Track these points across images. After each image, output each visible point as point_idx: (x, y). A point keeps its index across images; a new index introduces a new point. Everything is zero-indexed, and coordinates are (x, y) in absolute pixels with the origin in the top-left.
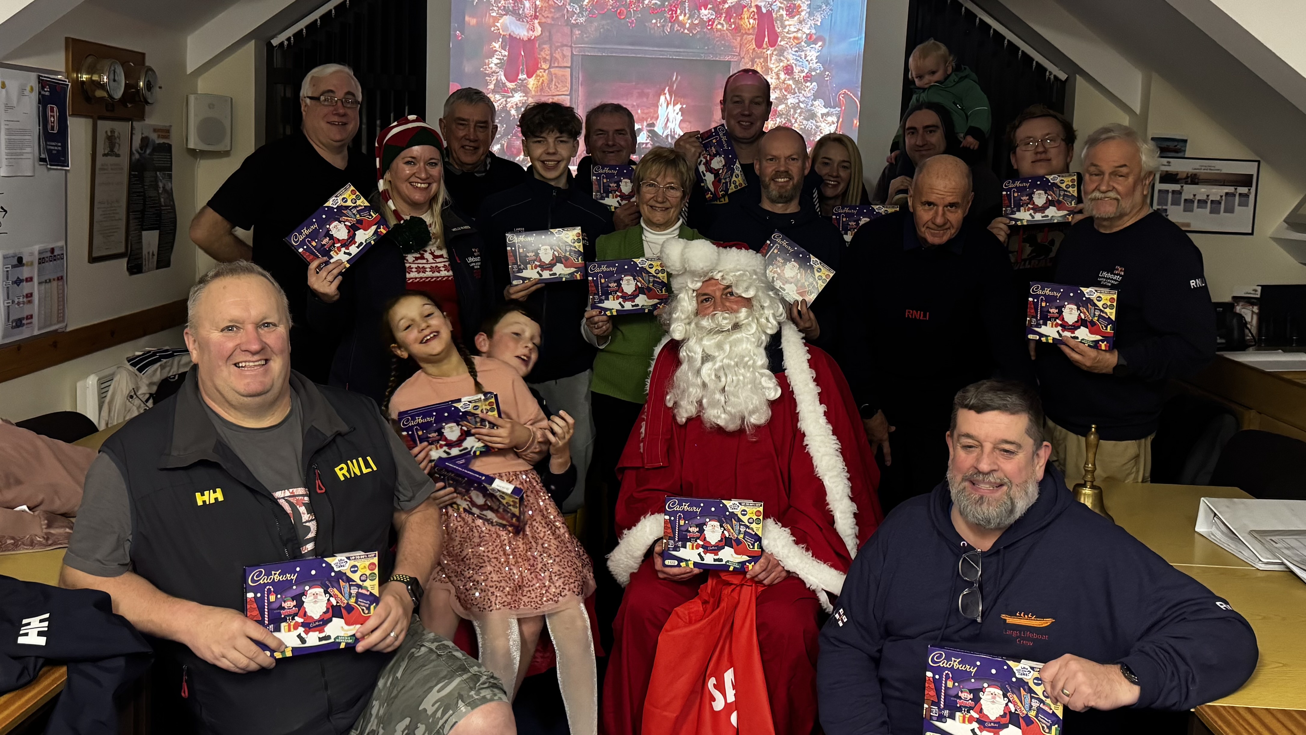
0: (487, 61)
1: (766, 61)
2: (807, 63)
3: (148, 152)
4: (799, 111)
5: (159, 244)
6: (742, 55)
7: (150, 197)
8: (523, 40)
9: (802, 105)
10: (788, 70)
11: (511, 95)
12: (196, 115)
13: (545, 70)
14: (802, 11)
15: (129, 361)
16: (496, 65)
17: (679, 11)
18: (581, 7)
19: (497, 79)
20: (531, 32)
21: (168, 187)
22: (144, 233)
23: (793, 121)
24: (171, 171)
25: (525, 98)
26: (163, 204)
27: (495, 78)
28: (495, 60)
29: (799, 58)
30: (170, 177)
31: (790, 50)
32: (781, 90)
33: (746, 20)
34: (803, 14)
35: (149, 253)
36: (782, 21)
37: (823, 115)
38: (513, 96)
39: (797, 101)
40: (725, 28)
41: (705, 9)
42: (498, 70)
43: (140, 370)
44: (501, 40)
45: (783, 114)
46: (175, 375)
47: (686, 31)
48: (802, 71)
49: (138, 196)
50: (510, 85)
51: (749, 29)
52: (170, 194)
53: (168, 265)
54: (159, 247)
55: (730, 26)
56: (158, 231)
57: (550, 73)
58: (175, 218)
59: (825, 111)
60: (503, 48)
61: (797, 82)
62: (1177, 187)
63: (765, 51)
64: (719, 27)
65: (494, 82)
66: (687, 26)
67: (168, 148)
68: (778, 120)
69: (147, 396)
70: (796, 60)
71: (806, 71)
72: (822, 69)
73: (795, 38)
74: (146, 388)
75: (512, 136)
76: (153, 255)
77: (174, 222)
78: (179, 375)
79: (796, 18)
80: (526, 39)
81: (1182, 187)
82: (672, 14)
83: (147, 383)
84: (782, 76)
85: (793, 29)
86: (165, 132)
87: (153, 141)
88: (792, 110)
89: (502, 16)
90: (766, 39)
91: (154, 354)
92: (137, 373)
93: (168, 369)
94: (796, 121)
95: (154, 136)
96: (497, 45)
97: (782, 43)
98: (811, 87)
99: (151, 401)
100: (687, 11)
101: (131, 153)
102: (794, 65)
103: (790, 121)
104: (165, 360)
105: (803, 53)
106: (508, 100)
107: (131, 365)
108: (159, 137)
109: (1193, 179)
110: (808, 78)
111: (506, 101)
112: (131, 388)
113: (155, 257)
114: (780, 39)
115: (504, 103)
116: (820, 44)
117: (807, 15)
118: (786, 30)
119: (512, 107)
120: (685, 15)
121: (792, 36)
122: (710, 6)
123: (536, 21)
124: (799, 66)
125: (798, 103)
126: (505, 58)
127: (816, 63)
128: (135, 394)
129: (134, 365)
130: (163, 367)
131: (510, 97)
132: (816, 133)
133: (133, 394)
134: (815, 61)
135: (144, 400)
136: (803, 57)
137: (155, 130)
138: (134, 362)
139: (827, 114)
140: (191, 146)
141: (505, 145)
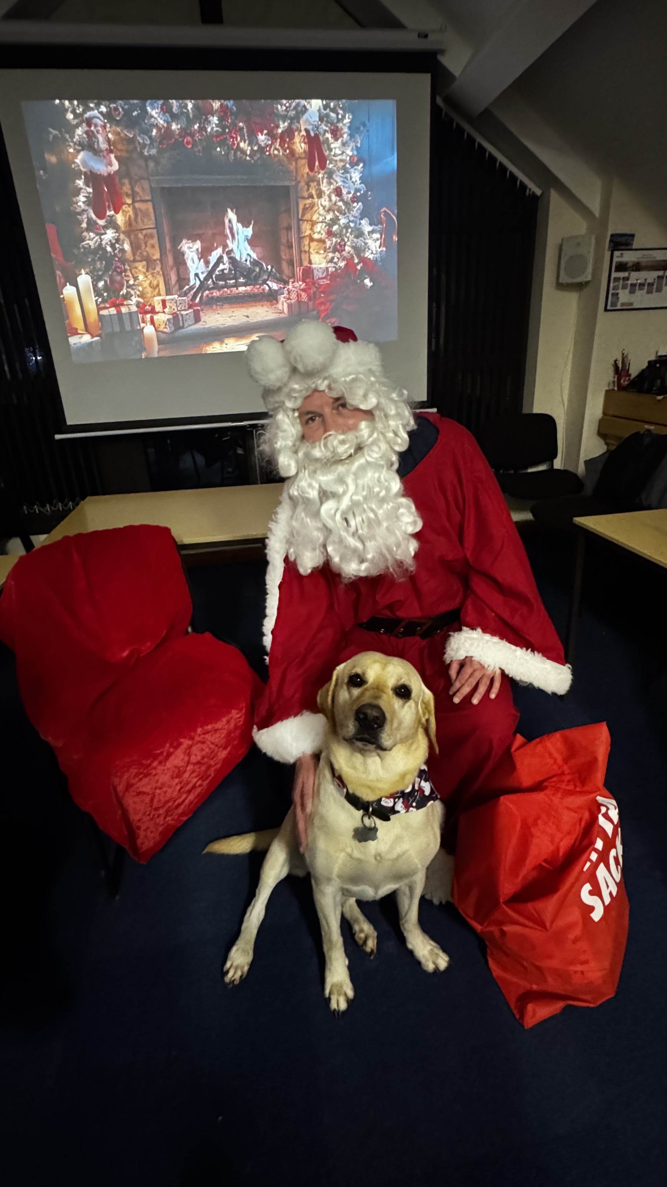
0: (74, 200)
1: (319, 184)
2: (352, 184)
4: (350, 230)
6: (298, 179)
8: (103, 176)
9: (352, 225)
10: (338, 192)
11: (103, 232)
13: (129, 205)
14: (344, 133)
16: (84, 202)
17: (239, 139)
18: (150, 138)
19: (88, 217)
20: (109, 167)
23: (346, 240)
25: (117, 234)
27: (85, 216)
28: (82, 198)
29: (345, 180)
31: (338, 172)
32: (334, 211)
33: (298, 145)
34: (345, 136)
36: (329, 145)
37: (369, 233)
38: (105, 233)
39: (347, 221)
40: (281, 153)
41: (262, 135)
42: (86, 208)
44: (83, 177)
45: (337, 234)
47: (248, 158)
48: (349, 193)
50: (101, 222)
51: (301, 153)
55: (286, 151)
57: (134, 209)
59: (370, 228)
60: (87, 184)
61: (346, 203)
62: (625, 274)
63: (317, 174)
64: (276, 152)
65: (86, 220)
66: (248, 152)
68: (334, 240)
70: (344, 182)
71: (352, 192)
72: (365, 189)
73: (341, 160)
75: (113, 272)
79: (340, 141)
80: (106, 174)
81: (629, 274)
82: (233, 141)
84: (334, 198)
85: (338, 152)
88: (344, 231)
89: (78, 152)
90: (317, 163)
94: (348, 240)
96: (80, 183)
97: (331, 166)
98: (358, 206)
100: (246, 138)
102: (342, 187)
103: (343, 240)
105: (348, 175)
106: (103, 237)
109: (637, 267)
110: (355, 199)
111: (100, 238)
114: (328, 162)
115: (99, 240)
116: (361, 165)
117: (349, 137)
118: (333, 153)
119: (107, 243)
120: (245, 142)
121: (338, 158)
122: (265, 132)
123: (112, 156)
124: (346, 187)
125: (348, 223)
126: (91, 195)
127: (360, 184)
131: (103, 234)
132: (365, 250)
134: (359, 182)
136: (349, 178)
139: (373, 232)
141: (108, 281)
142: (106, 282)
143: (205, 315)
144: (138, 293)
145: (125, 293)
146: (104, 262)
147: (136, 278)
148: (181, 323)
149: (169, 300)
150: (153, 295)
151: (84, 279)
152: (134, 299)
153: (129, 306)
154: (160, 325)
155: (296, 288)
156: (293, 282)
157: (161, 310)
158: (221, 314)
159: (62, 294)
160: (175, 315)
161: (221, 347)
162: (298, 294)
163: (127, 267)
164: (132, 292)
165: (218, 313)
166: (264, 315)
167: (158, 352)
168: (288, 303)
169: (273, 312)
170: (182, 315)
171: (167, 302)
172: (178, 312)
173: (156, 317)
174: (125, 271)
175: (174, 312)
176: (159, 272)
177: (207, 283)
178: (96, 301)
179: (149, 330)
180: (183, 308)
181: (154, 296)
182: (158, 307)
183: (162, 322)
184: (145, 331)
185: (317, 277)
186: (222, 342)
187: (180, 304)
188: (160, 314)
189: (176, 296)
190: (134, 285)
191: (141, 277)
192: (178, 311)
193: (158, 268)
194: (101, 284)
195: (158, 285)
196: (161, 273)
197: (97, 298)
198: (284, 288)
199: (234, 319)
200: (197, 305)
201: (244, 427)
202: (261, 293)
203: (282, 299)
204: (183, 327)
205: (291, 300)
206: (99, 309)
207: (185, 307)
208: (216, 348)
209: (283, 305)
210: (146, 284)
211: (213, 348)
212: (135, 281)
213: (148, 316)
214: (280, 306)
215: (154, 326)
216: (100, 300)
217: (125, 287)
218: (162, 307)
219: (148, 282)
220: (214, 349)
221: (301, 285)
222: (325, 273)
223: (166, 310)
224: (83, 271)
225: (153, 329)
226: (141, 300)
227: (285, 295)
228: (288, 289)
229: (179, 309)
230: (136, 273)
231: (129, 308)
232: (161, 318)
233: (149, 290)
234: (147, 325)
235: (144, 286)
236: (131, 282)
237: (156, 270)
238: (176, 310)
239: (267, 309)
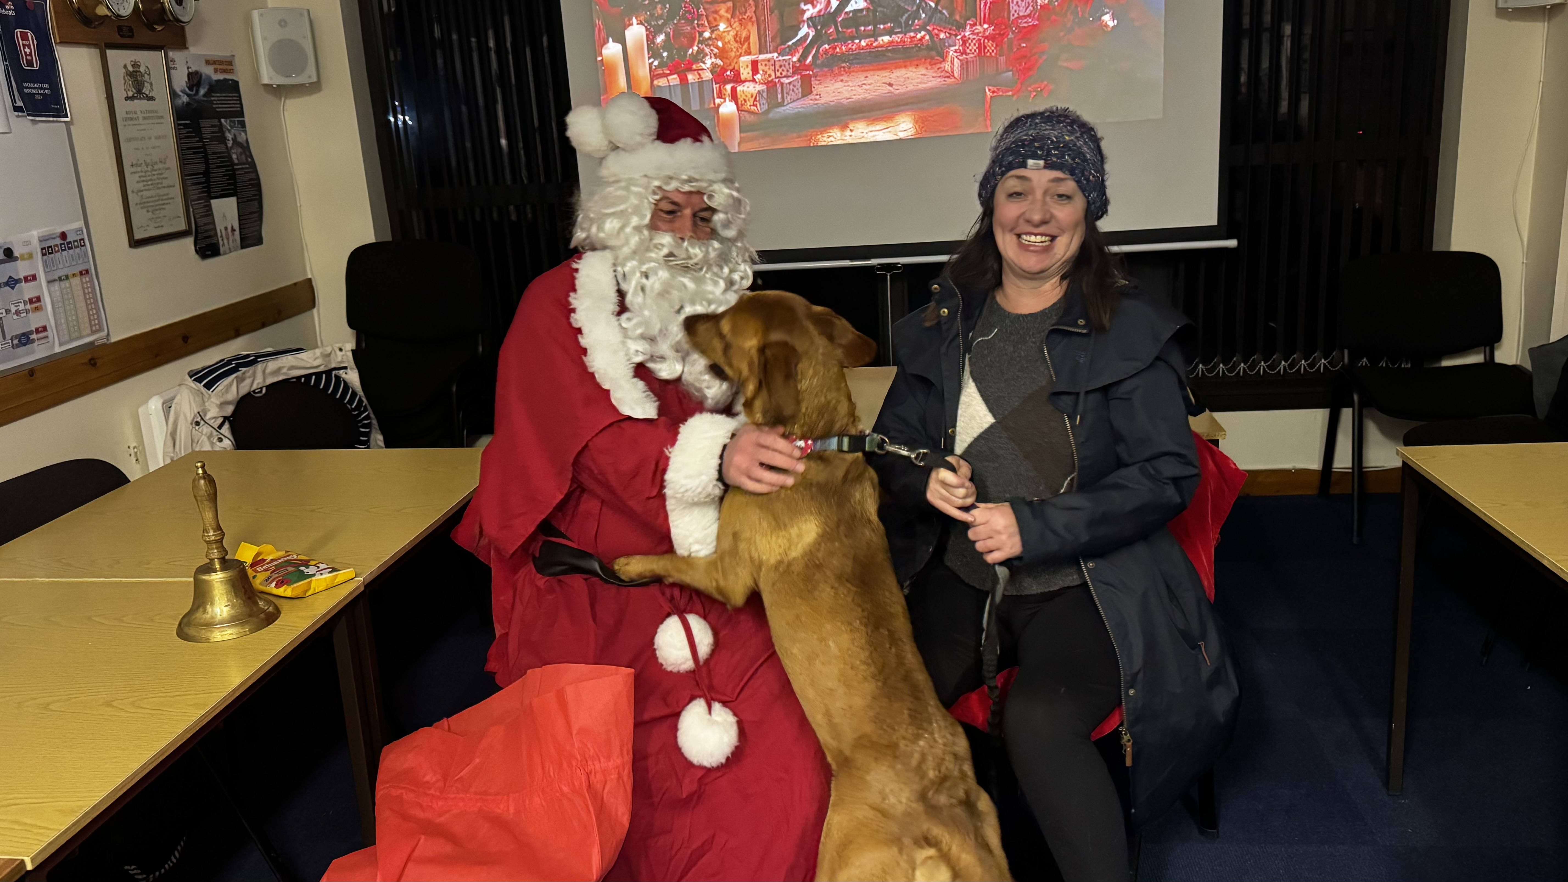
3: (202, 92)
5: (239, 216)
7: (214, 153)
12: (265, 39)
15: (191, 377)
21: (242, 138)
22: (212, 201)
24: (243, 117)
26: (236, 161)
30: (243, 125)
35: (226, 228)
43: (208, 386)
46: (261, 388)
49: (195, 153)
52: (245, 148)
53: (259, 241)
54: (240, 220)
56: (233, 200)
58: (258, 179)
67: (233, 87)
69: (220, 420)
74: (217, 410)
75: (679, 20)
76: (233, 230)
77: (257, 185)
78: (268, 387)
83: (218, 403)
86: (226, 64)
87: (209, 77)
91: (229, 362)
92: (204, 390)
93: (248, 382)
95: (208, 71)
99: (227, 426)
101: (174, 94)
104: (244, 369)
107: (194, 380)
108: (216, 71)
112: (196, 412)
113: (237, 233)
128: (202, 419)
129: (199, 380)
130: (240, 380)
133: (199, 419)
135: (216, 427)
137: (208, 62)
138: (198, 376)
140: (266, 81)
141: (671, 33)
142: (667, 35)
143: (820, 84)
144: (716, 51)
145: (695, 52)
146: (668, 6)
147: (714, 28)
148: (780, 96)
149: (764, 60)
150: (738, 54)
151: (635, 32)
152: (709, 62)
153: (700, 72)
154: (745, 101)
155: (978, 34)
156: (972, 26)
157: (749, 77)
158: (847, 81)
159: (601, 55)
160: (770, 85)
161: (842, 135)
162: (980, 44)
163: (702, 11)
164: (707, 50)
165: (842, 81)
166: (919, 80)
167: (739, 144)
168: (961, 60)
169: (935, 75)
170: (782, 84)
171: (759, 64)
172: (777, 80)
173: (740, 89)
174: (699, 17)
175: (770, 79)
176: (751, 18)
177: (826, 32)
178: (651, 64)
179: (728, 108)
180: (784, 73)
181: (740, 56)
182: (746, 73)
183: (749, 96)
184: (722, 110)
185: (1016, 15)
186: (844, 127)
187: (781, 66)
188: (747, 84)
189: (776, 55)
190: (710, 38)
191: (722, 26)
192: (776, 78)
193: (750, 13)
194: (660, 38)
195: (748, 38)
196: (754, 19)
197: (652, 60)
198: (956, 35)
199: (866, 90)
200: (808, 68)
201: (872, 268)
202: (916, 45)
203: (951, 53)
204: (781, 104)
205: (967, 54)
206: (654, 76)
207: (788, 71)
208: (835, 137)
209: (952, 63)
210: (730, 37)
211: (830, 137)
212: (712, 32)
213: (728, 87)
214: (947, 66)
215: (737, 103)
216: (656, 63)
217: (696, 43)
218: (751, 73)
219: (732, 33)
220: (831, 139)
221: (985, 30)
222: (1031, 8)
223: (758, 77)
224: (634, 20)
225: (735, 107)
226: (719, 62)
227: (957, 47)
228: (965, 36)
229: (778, 74)
230: (715, 19)
231: (699, 75)
232: (747, 89)
233: (734, 45)
234: (725, 101)
235: (727, 40)
236: (707, 34)
237: (747, 15)
238: (773, 76)
239: (924, 71)
